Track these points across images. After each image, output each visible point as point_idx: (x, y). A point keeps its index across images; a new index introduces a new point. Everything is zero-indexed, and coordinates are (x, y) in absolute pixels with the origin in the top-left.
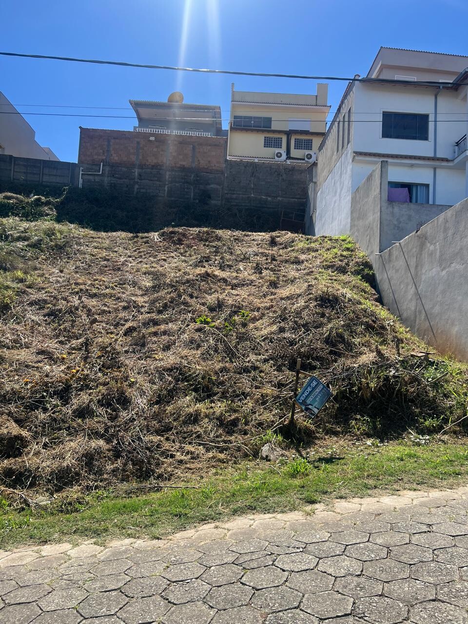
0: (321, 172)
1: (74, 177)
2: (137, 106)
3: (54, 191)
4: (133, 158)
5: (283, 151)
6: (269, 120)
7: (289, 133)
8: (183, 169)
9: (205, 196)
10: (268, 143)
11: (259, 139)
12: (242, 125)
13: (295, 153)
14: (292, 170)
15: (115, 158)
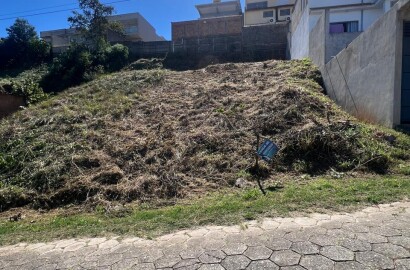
0: (293, 25)
1: (170, 48)
2: (198, 7)
3: (162, 55)
4: (197, 34)
5: (274, 18)
6: (266, 3)
7: (276, 8)
8: (221, 36)
9: (233, 47)
10: (266, 15)
11: (261, 13)
12: (251, 8)
13: (280, 18)
14: (278, 27)
15: (188, 35)
